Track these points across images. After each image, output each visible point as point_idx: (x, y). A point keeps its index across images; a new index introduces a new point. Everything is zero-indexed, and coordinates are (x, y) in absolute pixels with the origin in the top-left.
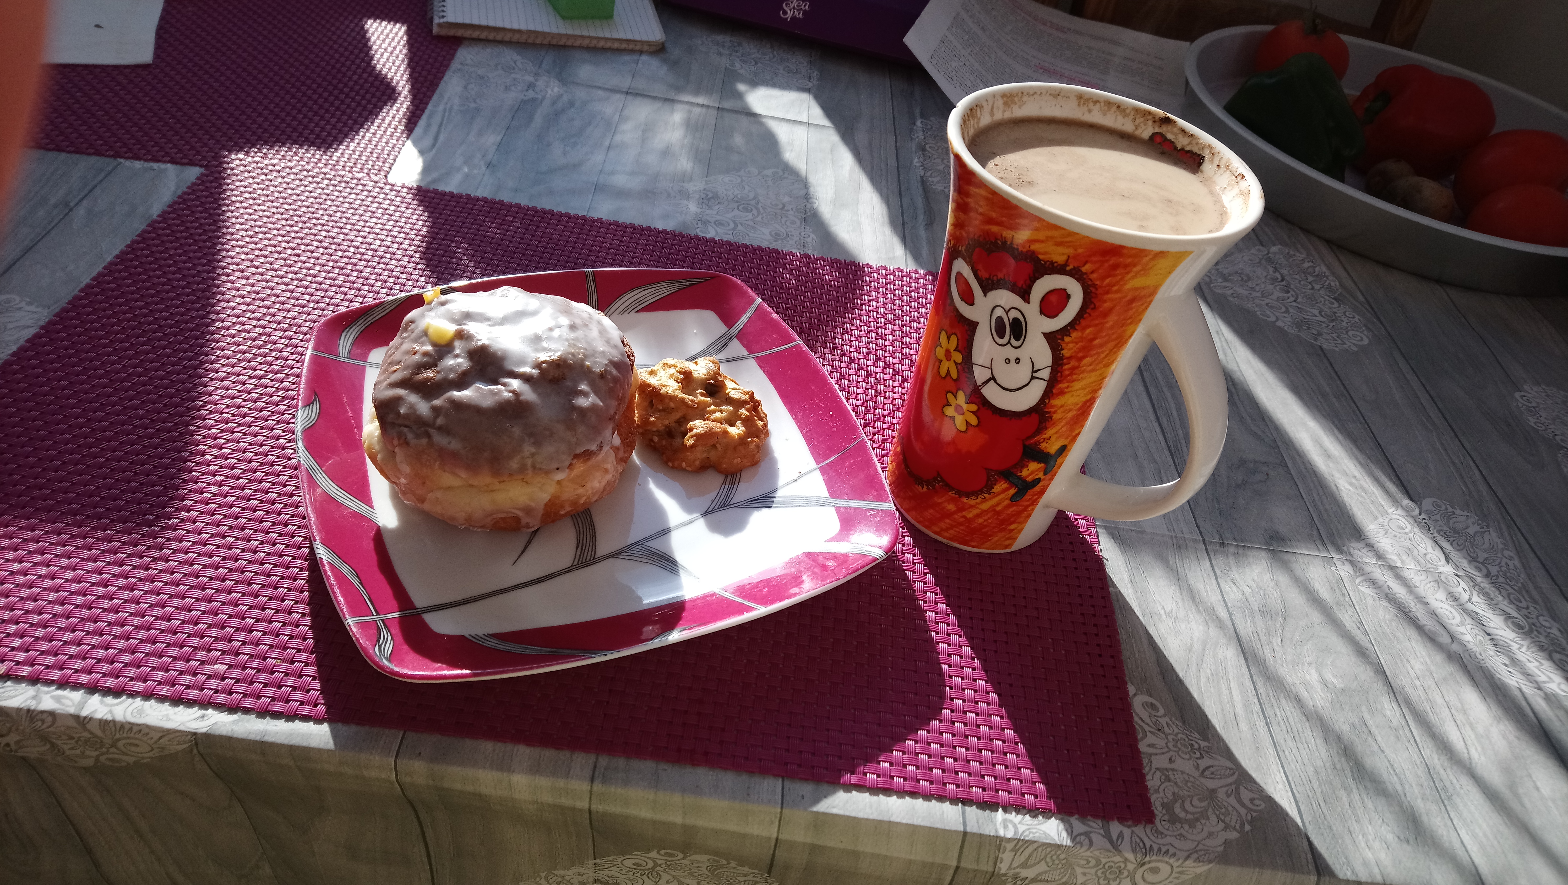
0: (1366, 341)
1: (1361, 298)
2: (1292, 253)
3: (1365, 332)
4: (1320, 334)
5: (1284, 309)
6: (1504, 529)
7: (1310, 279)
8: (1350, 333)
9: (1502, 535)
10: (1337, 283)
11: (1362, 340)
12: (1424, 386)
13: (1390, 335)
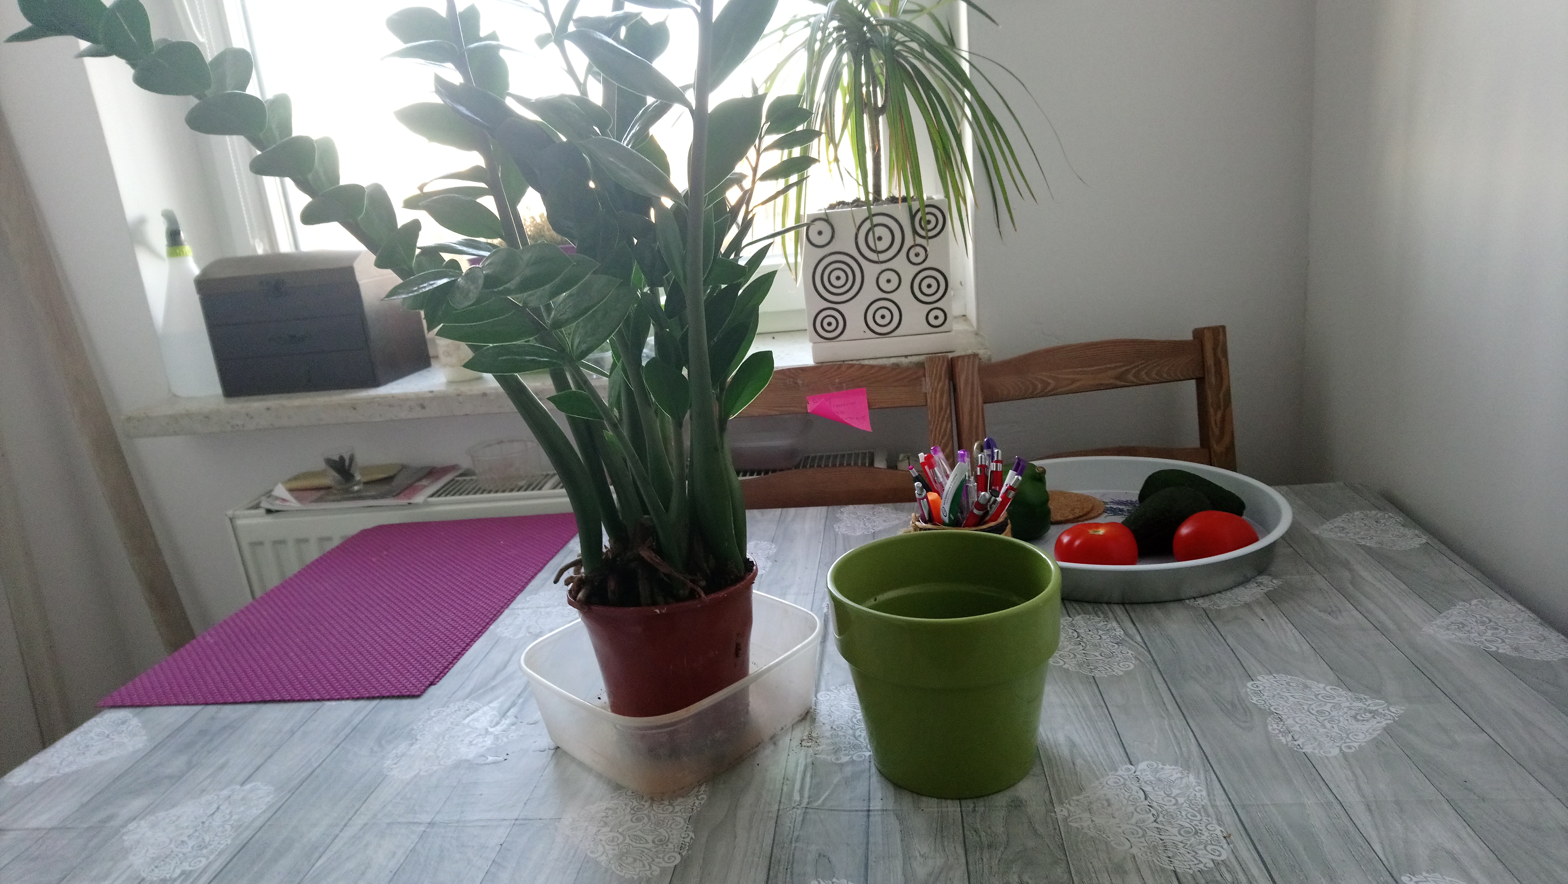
0: (1132, 667)
1: (1139, 639)
2: (1092, 617)
3: (1134, 662)
4: (1096, 668)
5: (1072, 656)
6: (1202, 772)
7: (1101, 632)
8: (1121, 664)
9: (1198, 777)
10: (1122, 632)
11: (1129, 666)
12: (1170, 689)
13: (1154, 660)
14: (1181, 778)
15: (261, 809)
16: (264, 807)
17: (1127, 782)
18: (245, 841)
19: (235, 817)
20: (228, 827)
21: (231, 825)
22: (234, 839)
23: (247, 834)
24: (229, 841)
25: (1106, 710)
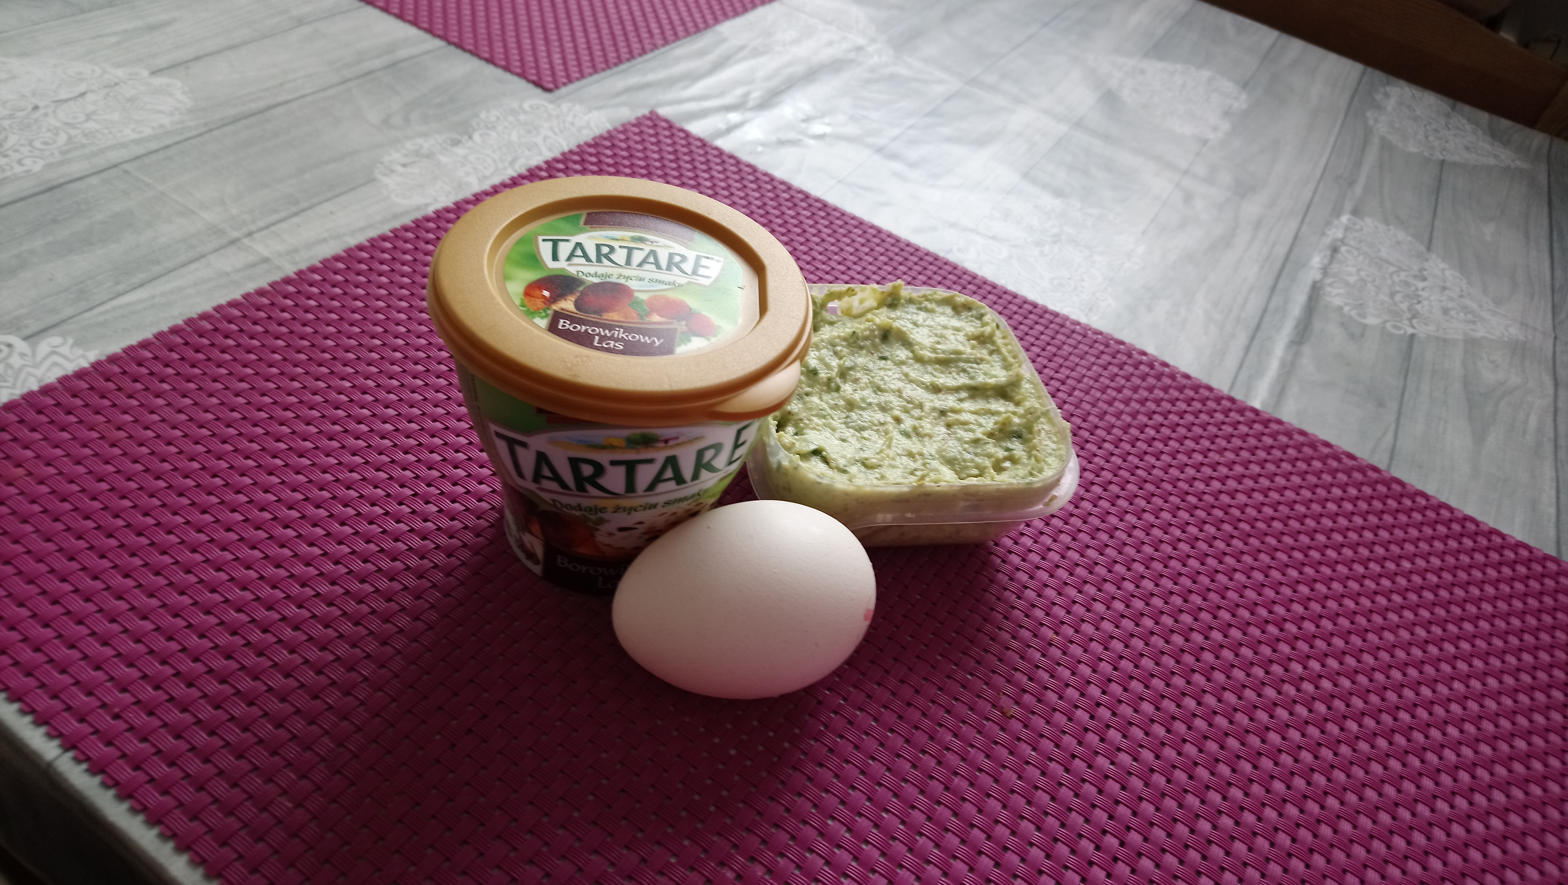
15: (140, 132)
16: (148, 131)
18: (61, 181)
19: (91, 125)
20: (62, 138)
21: (70, 139)
22: (49, 166)
23: (76, 169)
24: (38, 167)
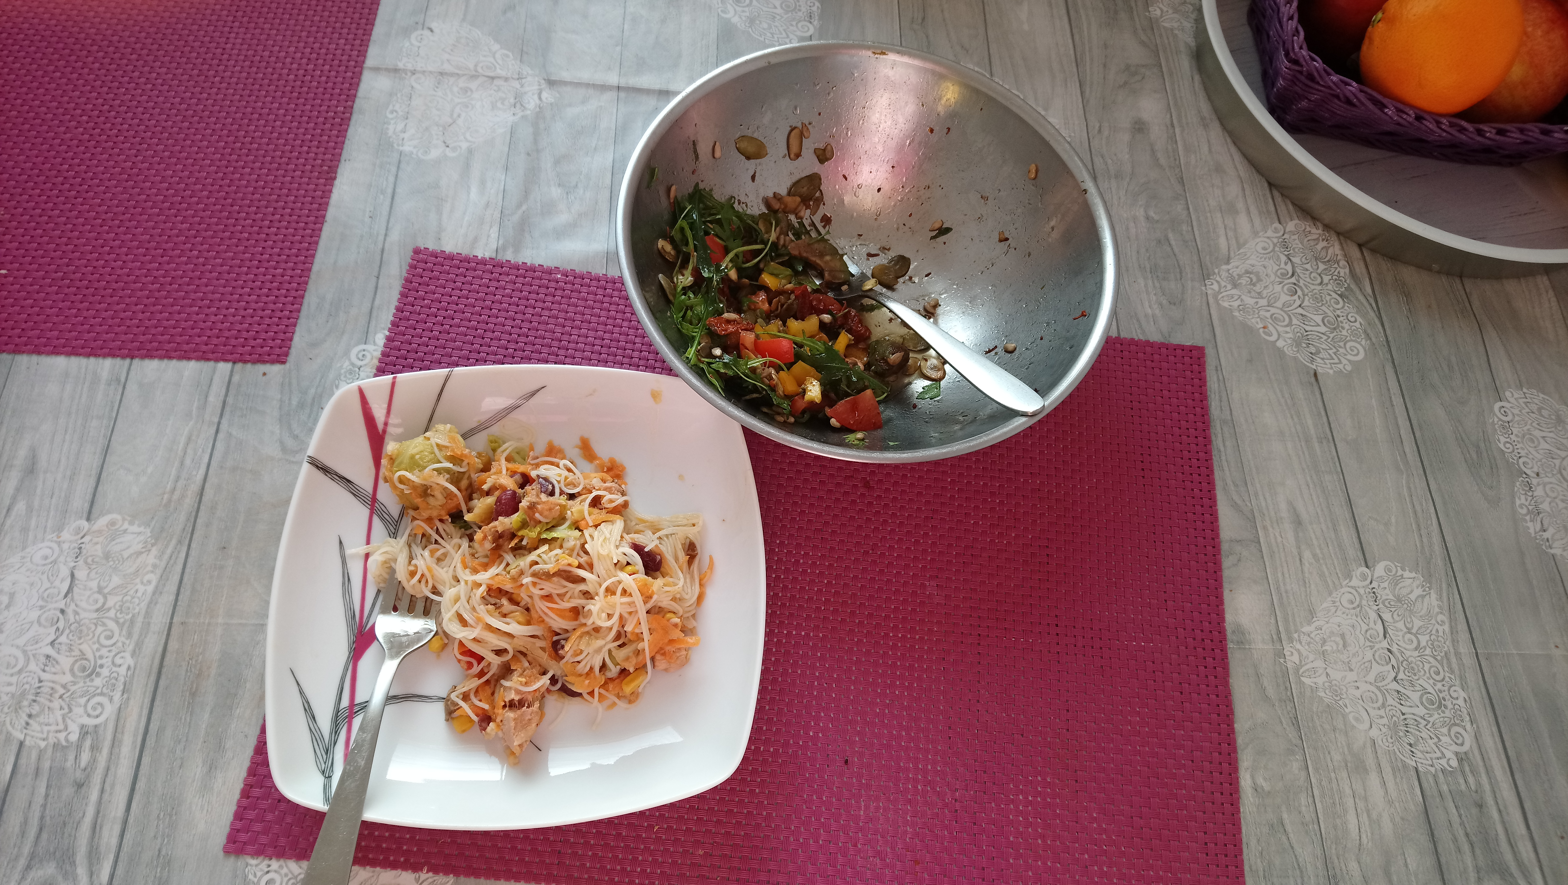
0: (1361, 353)
1: (1368, 290)
2: (1308, 229)
3: (1363, 342)
4: (1318, 352)
5: (1287, 321)
6: (1444, 586)
7: (1321, 267)
8: (1348, 345)
9: (1440, 597)
10: (1348, 269)
11: (1358, 353)
12: (1407, 411)
13: (1388, 341)
14: (1423, 597)
15: (149, 582)
16: (153, 579)
17: (1364, 602)
25: (1333, 448)
